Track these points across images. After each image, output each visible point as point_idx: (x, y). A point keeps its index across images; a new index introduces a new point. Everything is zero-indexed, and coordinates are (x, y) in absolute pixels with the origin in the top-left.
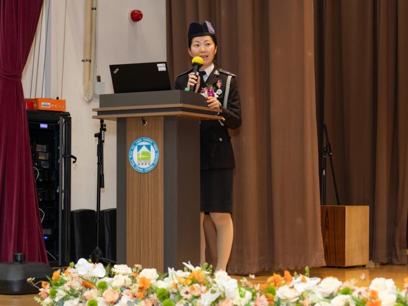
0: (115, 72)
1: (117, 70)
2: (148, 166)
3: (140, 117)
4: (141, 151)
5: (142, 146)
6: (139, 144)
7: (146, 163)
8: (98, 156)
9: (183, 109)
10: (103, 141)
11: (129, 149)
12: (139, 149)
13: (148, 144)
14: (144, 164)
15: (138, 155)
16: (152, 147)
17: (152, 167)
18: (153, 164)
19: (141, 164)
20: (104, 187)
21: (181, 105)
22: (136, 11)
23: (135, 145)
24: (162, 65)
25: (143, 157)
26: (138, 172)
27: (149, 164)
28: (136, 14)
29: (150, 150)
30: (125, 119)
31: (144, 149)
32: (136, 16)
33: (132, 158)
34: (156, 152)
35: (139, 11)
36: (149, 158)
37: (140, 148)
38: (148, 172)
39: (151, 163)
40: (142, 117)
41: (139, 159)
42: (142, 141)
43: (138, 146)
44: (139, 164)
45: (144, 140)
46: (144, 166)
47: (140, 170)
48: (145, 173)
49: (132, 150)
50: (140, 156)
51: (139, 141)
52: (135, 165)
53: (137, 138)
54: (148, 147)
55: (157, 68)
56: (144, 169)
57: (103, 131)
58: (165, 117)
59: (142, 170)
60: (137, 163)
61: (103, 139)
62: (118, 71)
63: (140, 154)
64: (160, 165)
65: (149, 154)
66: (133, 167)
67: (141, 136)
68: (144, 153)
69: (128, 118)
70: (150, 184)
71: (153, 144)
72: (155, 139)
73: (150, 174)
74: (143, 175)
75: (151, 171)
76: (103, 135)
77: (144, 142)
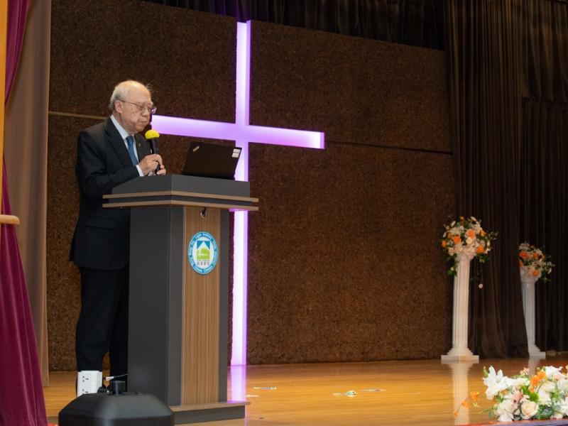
0: (194, 150)
1: (198, 147)
2: (206, 266)
4: (200, 248)
5: (202, 242)
6: (198, 240)
7: (205, 263)
11: (189, 244)
12: (198, 246)
13: (208, 240)
15: (198, 251)
16: (211, 244)
17: (211, 269)
18: (212, 265)
19: (200, 264)
23: (195, 239)
24: (237, 151)
25: (203, 255)
26: (197, 274)
27: (208, 263)
30: (181, 207)
31: (204, 246)
33: (191, 256)
34: (215, 250)
36: (208, 257)
37: (199, 243)
41: (198, 257)
42: (202, 236)
44: (198, 264)
46: (203, 267)
47: (199, 270)
49: (192, 246)
50: (200, 254)
51: (199, 236)
52: (194, 265)
53: (197, 231)
54: (208, 243)
56: (203, 270)
59: (201, 271)
60: (196, 263)
62: (198, 150)
63: (200, 251)
65: (208, 253)
66: (193, 267)
67: (199, 229)
68: (204, 251)
71: (212, 240)
77: (204, 237)
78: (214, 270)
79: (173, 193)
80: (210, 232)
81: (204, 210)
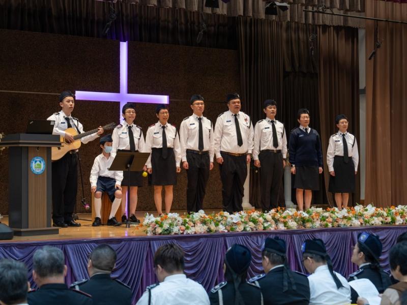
0: (31, 123)
2: (40, 171)
6: (35, 160)
13: (40, 160)
16: (42, 162)
17: (42, 172)
23: (33, 160)
26: (35, 174)
30: (28, 147)
31: (38, 163)
33: (32, 167)
34: (44, 164)
36: (40, 167)
37: (36, 162)
46: (38, 171)
49: (32, 163)
50: (36, 166)
53: (34, 157)
54: (40, 162)
55: (50, 123)
56: (38, 173)
58: (47, 147)
60: (34, 170)
65: (40, 165)
66: (32, 171)
67: (36, 156)
68: (38, 165)
71: (42, 160)
72: (43, 157)
77: (38, 159)
78: (44, 172)
79: (21, 141)
81: (38, 148)
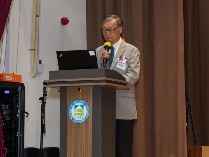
0: (60, 56)
1: (62, 54)
2: (81, 119)
3: (76, 86)
4: (77, 109)
5: (78, 105)
6: (76, 104)
7: (80, 117)
8: (41, 112)
9: (106, 81)
10: (45, 103)
11: (69, 107)
13: (82, 104)
14: (79, 117)
16: (84, 106)
17: (85, 120)
18: (85, 118)
19: (77, 118)
20: (45, 133)
21: (105, 78)
22: (64, 18)
23: (73, 104)
24: (92, 51)
25: (79, 112)
26: (75, 123)
27: (82, 117)
28: (65, 20)
29: (83, 108)
30: (66, 87)
31: (79, 107)
32: (65, 22)
33: (71, 114)
34: (87, 110)
35: (66, 18)
36: (83, 114)
37: (76, 106)
38: (82, 123)
39: (84, 117)
40: (78, 86)
41: (75, 114)
42: (78, 102)
43: (75, 105)
44: (75, 117)
45: (79, 101)
46: (79, 119)
47: (76, 121)
48: (80, 124)
49: (71, 108)
50: (77, 112)
51: (76, 102)
52: (73, 118)
53: (74, 100)
54: (82, 106)
55: (89, 53)
56: (79, 121)
57: (45, 96)
58: (93, 86)
59: (78, 121)
60: (74, 117)
61: (45, 101)
62: (62, 56)
63: (77, 111)
64: (90, 118)
65: (82, 111)
66: (72, 120)
67: (76, 99)
68: (79, 110)
69: (68, 86)
70: (83, 131)
71: (85, 104)
72: (87, 101)
73: (83, 124)
74: (78, 125)
75: (84, 122)
76: (45, 99)
80: (84, 100)
